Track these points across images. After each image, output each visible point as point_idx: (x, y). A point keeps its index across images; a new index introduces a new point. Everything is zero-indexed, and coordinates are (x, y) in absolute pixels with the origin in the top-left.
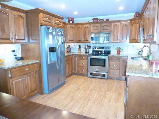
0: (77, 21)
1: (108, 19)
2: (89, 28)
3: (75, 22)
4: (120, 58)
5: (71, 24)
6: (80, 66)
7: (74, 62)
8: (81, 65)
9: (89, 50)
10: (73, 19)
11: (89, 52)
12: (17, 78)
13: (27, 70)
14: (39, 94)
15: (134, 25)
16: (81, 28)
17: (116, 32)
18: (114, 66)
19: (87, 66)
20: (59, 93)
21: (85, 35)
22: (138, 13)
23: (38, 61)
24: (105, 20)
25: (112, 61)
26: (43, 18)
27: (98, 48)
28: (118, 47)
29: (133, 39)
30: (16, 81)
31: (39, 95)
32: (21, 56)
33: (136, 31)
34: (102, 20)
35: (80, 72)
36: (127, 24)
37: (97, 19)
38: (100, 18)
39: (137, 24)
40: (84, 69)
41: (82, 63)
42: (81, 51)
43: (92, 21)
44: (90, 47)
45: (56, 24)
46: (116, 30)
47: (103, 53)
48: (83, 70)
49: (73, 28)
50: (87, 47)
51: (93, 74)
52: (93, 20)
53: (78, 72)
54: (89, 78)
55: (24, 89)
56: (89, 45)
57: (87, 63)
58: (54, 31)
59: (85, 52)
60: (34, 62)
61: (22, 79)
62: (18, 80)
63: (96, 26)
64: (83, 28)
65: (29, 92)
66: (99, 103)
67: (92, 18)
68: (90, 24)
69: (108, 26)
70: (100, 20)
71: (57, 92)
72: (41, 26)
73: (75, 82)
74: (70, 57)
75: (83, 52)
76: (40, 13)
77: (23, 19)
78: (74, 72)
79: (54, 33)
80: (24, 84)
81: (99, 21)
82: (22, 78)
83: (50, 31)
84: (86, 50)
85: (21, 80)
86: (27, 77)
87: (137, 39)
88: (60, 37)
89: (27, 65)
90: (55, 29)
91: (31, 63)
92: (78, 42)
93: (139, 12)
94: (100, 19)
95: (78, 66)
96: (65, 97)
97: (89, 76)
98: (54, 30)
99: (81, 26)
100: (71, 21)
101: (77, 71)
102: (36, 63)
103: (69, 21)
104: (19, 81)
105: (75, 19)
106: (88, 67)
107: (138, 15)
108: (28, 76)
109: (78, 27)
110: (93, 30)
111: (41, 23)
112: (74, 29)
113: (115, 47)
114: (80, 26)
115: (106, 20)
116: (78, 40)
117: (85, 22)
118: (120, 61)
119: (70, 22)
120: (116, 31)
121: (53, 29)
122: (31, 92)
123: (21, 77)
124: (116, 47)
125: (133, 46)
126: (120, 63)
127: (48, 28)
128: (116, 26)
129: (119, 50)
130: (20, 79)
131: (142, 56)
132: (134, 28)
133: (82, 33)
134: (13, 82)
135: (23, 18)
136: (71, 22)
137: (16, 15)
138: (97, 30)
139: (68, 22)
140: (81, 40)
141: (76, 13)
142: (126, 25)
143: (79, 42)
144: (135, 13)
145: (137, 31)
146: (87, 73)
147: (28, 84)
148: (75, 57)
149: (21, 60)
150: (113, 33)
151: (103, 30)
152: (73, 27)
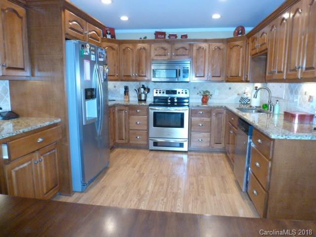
0: (120, 34)
1: (186, 36)
2: (148, 51)
3: (118, 38)
4: (211, 110)
5: (109, 41)
6: (131, 128)
7: (117, 121)
8: (133, 126)
9: (146, 97)
10: (112, 30)
11: (145, 100)
12: (21, 160)
13: (40, 140)
14: (61, 194)
15: (235, 49)
16: (131, 49)
17: (202, 62)
18: (201, 125)
19: (146, 129)
20: (104, 187)
21: (139, 65)
22: (241, 29)
23: (59, 120)
24: (179, 37)
25: (195, 116)
26: (70, 21)
27: (165, 92)
28: (204, 90)
29: (234, 75)
30: (17, 169)
31: (62, 196)
32: (10, 110)
33: (239, 60)
34: (174, 37)
35: (131, 142)
36: (221, 48)
37: (164, 34)
38: (169, 31)
39: (241, 47)
40: (140, 135)
41: (137, 123)
42: (129, 97)
43: (153, 37)
44: (149, 90)
45: (91, 37)
46: (202, 57)
47: (176, 101)
48: (138, 137)
49: (113, 49)
50: (142, 90)
51: (159, 145)
52: (154, 35)
53: (127, 141)
54: (151, 152)
55: (34, 186)
56: (146, 86)
57: (146, 123)
58: (93, 53)
59: (137, 100)
60: (52, 123)
61: (30, 162)
62: (21, 167)
63: (163, 48)
64: (135, 51)
65: (43, 191)
66: (197, 199)
67: (154, 31)
68: (150, 42)
69: (186, 50)
70: (170, 36)
71: (99, 185)
72: (67, 39)
73: (128, 161)
74: (111, 109)
75: (133, 99)
76: (64, 11)
77: (20, 20)
78: (117, 141)
79: (93, 57)
80: (34, 174)
81: (167, 38)
82: (28, 161)
83: (87, 51)
84: (140, 96)
85: (28, 165)
86: (40, 158)
87: (240, 75)
88: (102, 67)
89: (39, 129)
90: (94, 49)
91: (47, 123)
92: (124, 78)
93: (242, 25)
94: (170, 34)
95: (127, 130)
96: (123, 195)
97: (150, 148)
98: (92, 50)
99: (130, 46)
100: (110, 34)
101: (124, 138)
102: (55, 125)
103: (105, 35)
104: (24, 168)
105: (116, 31)
106: (148, 130)
107: (240, 32)
108: (42, 155)
109: (124, 48)
110: (156, 55)
111: (67, 34)
112: (115, 52)
113: (198, 89)
114: (127, 45)
115: (181, 37)
116: (124, 76)
117: (138, 39)
118: (210, 116)
119: (106, 37)
120: (201, 60)
121: (92, 48)
122: (47, 193)
123: (27, 157)
124: (200, 90)
125: (230, 88)
126: (211, 119)
127: (83, 46)
128: (201, 50)
129: (206, 96)
130: (26, 165)
131: (251, 106)
132: (234, 55)
133: (133, 61)
134: (12, 170)
135: (21, 18)
136: (109, 37)
137: (5, 8)
138: (165, 55)
139: (103, 36)
140: (130, 76)
141: (124, 18)
142: (219, 48)
143: (127, 78)
144: (235, 28)
145: (241, 60)
146: (146, 143)
147: (41, 175)
148: (120, 110)
149: (12, 118)
150: (196, 62)
151: (177, 55)
152: (114, 47)
